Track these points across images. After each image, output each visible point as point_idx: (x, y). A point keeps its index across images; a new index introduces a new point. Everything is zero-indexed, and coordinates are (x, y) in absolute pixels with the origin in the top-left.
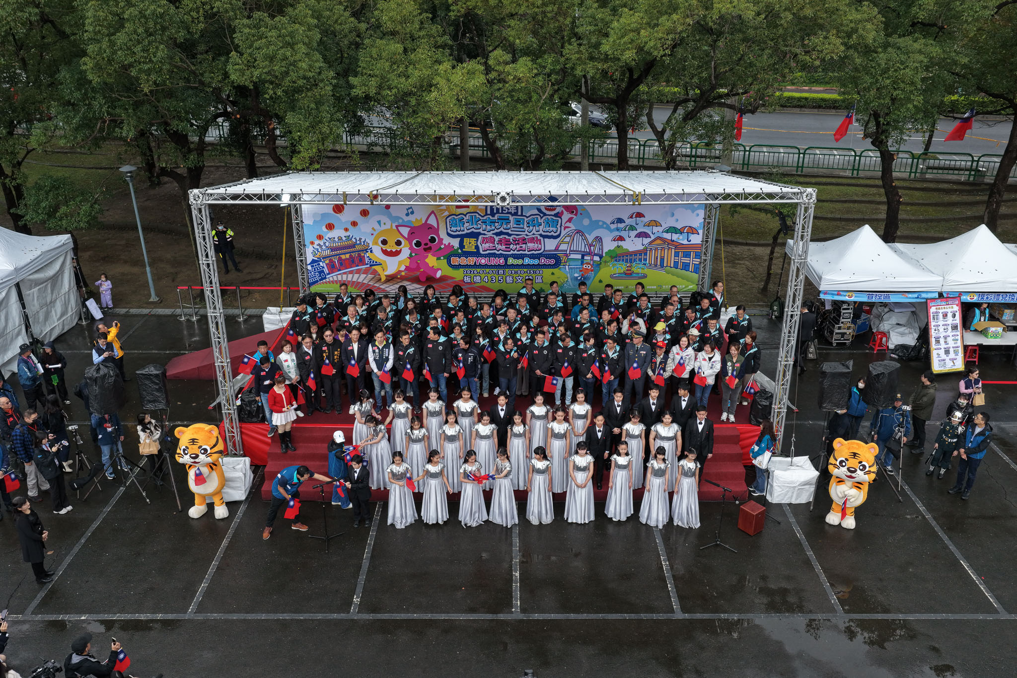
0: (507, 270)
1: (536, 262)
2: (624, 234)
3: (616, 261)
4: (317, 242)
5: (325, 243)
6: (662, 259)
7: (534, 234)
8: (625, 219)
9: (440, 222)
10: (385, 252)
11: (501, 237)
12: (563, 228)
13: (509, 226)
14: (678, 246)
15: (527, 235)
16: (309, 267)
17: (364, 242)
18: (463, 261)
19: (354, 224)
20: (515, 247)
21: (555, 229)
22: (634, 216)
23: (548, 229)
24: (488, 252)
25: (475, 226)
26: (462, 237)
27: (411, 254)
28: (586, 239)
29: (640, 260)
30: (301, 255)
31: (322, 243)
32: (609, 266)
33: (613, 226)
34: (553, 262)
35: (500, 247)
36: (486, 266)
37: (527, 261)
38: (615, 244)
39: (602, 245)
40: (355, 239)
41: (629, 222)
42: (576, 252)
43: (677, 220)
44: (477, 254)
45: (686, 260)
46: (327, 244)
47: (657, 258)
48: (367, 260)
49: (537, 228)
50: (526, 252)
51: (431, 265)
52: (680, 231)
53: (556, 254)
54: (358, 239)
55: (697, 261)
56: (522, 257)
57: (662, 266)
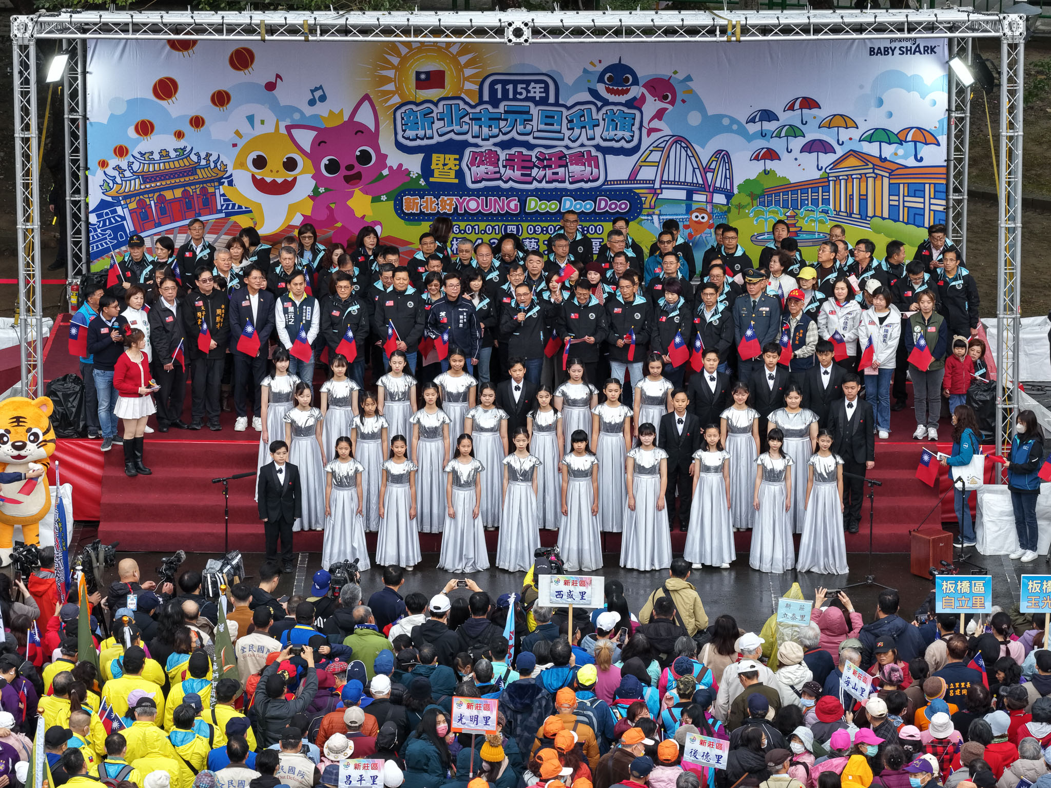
0: (525, 225)
1: (588, 206)
2: (777, 145)
3: (762, 204)
4: (114, 161)
5: (130, 165)
6: (863, 200)
7: (582, 145)
8: (778, 110)
9: (381, 119)
10: (261, 185)
11: (512, 151)
12: (644, 131)
13: (529, 127)
14: (895, 171)
15: (567, 147)
16: (93, 219)
17: (216, 162)
18: (430, 204)
19: (197, 122)
20: (542, 173)
21: (627, 135)
22: (797, 106)
23: (612, 133)
24: (484, 184)
25: (457, 128)
26: (428, 152)
27: (315, 190)
28: (695, 155)
29: (815, 202)
30: (77, 191)
31: (124, 164)
32: (747, 215)
33: (753, 128)
34: (623, 206)
35: (509, 173)
36: (478, 216)
37: (568, 204)
38: (759, 166)
39: (730, 169)
40: (197, 154)
41: (786, 118)
42: (676, 184)
43: (890, 115)
44: (459, 188)
45: (915, 202)
46: (136, 166)
47: (852, 199)
48: (219, 201)
49: (590, 132)
50: (567, 185)
51: (359, 214)
52: (899, 139)
53: (630, 190)
54: (203, 155)
55: (939, 205)
56: (556, 195)
57: (863, 215)
